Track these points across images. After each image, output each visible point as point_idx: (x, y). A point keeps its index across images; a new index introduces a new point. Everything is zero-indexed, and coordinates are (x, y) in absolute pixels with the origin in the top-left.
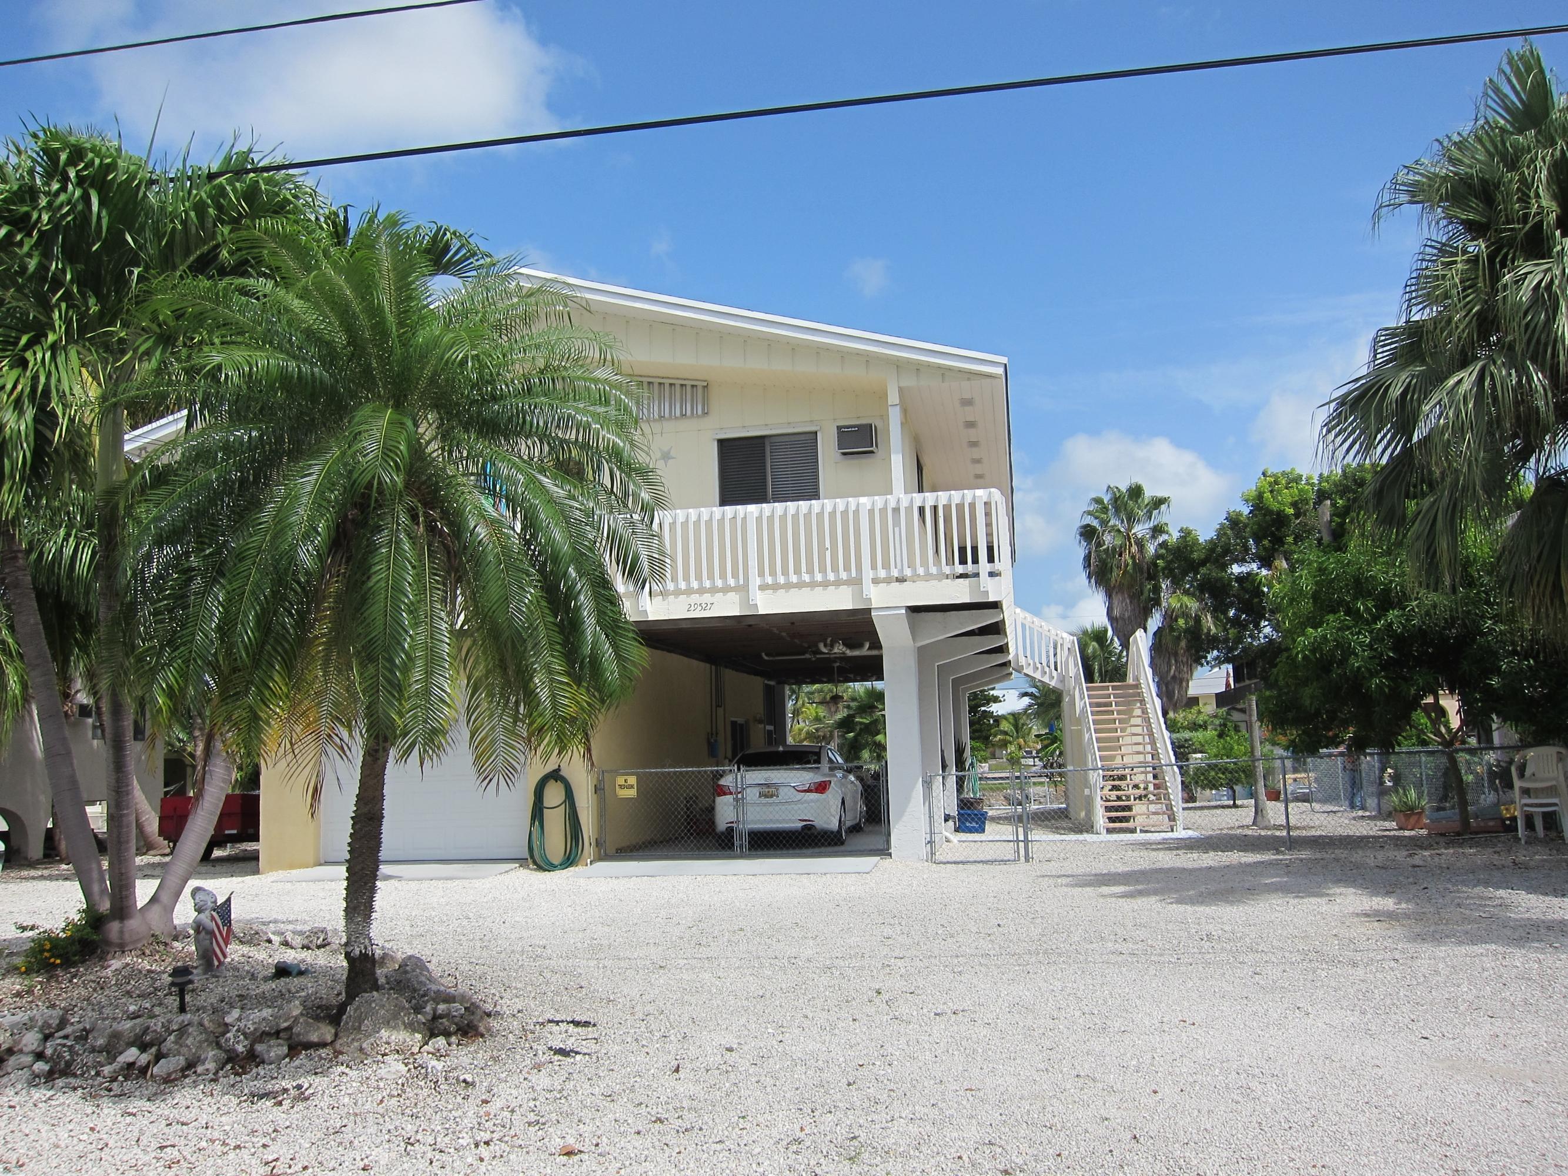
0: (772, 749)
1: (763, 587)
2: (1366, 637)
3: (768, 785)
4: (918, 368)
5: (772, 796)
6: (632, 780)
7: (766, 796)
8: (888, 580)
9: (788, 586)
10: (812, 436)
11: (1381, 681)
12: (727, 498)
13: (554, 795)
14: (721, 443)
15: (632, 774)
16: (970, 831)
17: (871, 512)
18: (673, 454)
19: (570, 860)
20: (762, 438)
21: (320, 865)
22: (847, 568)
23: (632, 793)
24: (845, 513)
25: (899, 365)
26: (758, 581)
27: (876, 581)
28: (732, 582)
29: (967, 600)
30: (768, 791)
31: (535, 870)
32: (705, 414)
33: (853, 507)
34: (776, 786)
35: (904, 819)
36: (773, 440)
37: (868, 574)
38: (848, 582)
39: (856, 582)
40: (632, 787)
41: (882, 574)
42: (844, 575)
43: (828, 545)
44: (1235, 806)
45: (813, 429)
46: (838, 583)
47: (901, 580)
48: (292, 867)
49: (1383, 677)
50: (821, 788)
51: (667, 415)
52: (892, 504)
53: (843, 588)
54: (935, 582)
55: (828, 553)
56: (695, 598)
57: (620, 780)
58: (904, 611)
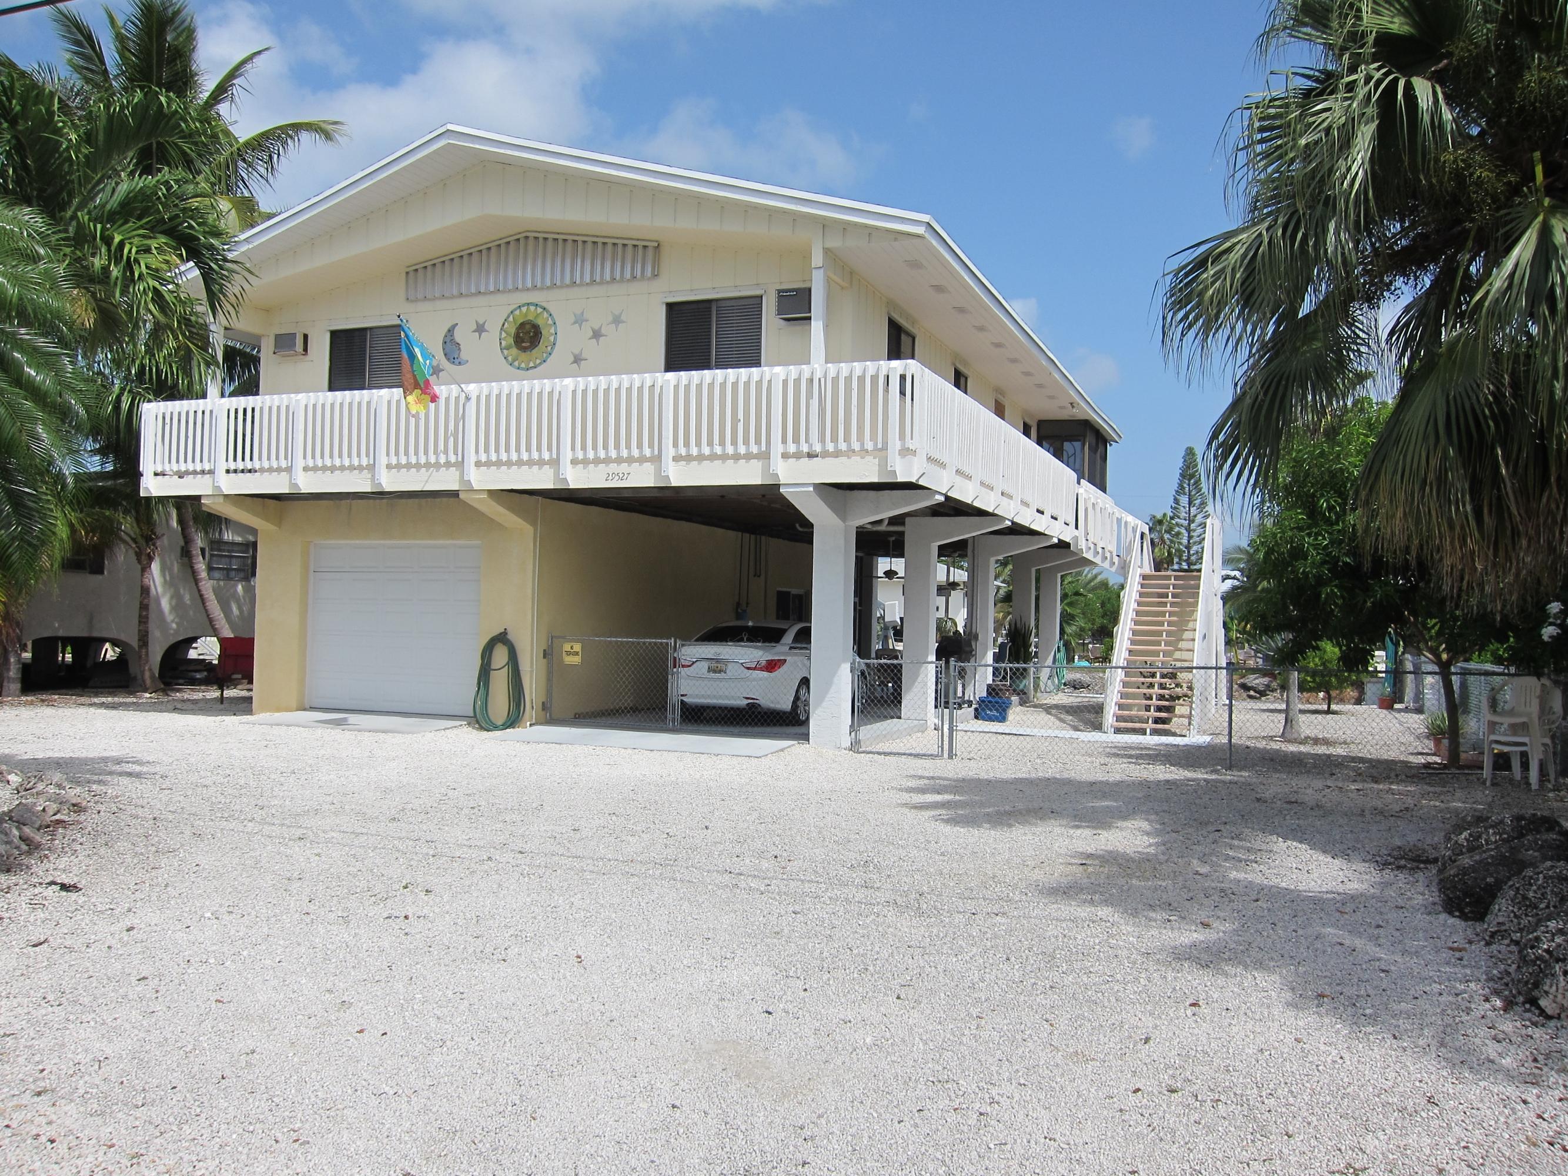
0: (739, 623)
1: (677, 459)
2: (1324, 538)
3: (718, 661)
4: (846, 227)
5: (720, 671)
6: (577, 647)
7: (715, 672)
8: (798, 455)
9: (701, 458)
10: (758, 301)
11: (1332, 590)
12: (673, 364)
13: (500, 656)
14: (671, 307)
15: (577, 641)
16: (990, 719)
17: (785, 382)
18: (623, 318)
19: (513, 721)
20: (709, 302)
21: (305, 710)
22: (758, 442)
23: (576, 660)
24: (759, 383)
25: (825, 225)
26: (672, 452)
27: (785, 456)
28: (647, 452)
29: (875, 479)
30: (717, 667)
31: (477, 729)
32: (655, 276)
33: (767, 377)
34: (726, 662)
35: (824, 704)
36: (723, 304)
37: (777, 448)
38: (757, 457)
39: (765, 456)
40: (577, 653)
41: (792, 448)
42: (754, 449)
43: (741, 416)
44: (1329, 712)
45: (757, 292)
46: (749, 456)
47: (811, 455)
48: (278, 710)
49: (1336, 586)
50: (772, 666)
51: (618, 277)
52: (806, 375)
53: (754, 461)
54: (843, 459)
55: (741, 426)
56: (613, 467)
57: (567, 647)
58: (811, 489)
